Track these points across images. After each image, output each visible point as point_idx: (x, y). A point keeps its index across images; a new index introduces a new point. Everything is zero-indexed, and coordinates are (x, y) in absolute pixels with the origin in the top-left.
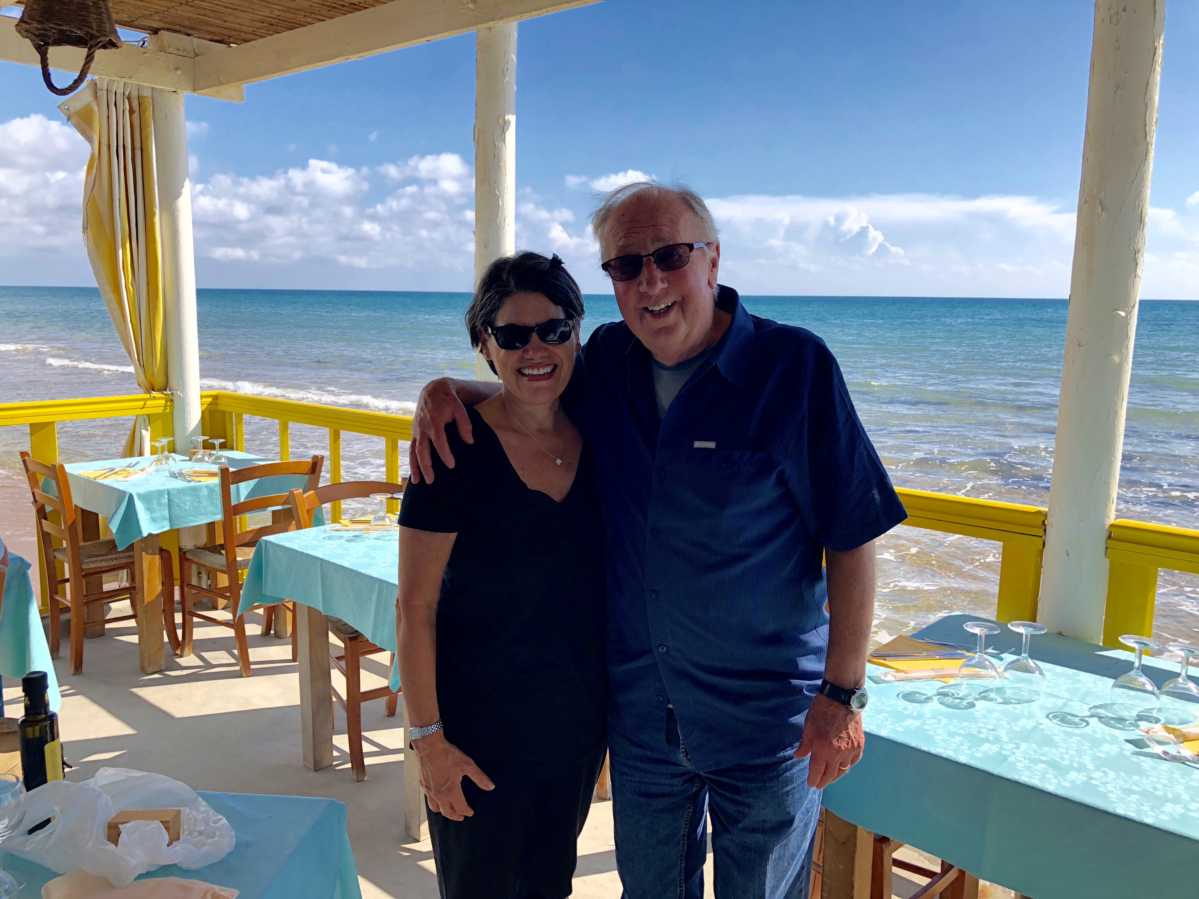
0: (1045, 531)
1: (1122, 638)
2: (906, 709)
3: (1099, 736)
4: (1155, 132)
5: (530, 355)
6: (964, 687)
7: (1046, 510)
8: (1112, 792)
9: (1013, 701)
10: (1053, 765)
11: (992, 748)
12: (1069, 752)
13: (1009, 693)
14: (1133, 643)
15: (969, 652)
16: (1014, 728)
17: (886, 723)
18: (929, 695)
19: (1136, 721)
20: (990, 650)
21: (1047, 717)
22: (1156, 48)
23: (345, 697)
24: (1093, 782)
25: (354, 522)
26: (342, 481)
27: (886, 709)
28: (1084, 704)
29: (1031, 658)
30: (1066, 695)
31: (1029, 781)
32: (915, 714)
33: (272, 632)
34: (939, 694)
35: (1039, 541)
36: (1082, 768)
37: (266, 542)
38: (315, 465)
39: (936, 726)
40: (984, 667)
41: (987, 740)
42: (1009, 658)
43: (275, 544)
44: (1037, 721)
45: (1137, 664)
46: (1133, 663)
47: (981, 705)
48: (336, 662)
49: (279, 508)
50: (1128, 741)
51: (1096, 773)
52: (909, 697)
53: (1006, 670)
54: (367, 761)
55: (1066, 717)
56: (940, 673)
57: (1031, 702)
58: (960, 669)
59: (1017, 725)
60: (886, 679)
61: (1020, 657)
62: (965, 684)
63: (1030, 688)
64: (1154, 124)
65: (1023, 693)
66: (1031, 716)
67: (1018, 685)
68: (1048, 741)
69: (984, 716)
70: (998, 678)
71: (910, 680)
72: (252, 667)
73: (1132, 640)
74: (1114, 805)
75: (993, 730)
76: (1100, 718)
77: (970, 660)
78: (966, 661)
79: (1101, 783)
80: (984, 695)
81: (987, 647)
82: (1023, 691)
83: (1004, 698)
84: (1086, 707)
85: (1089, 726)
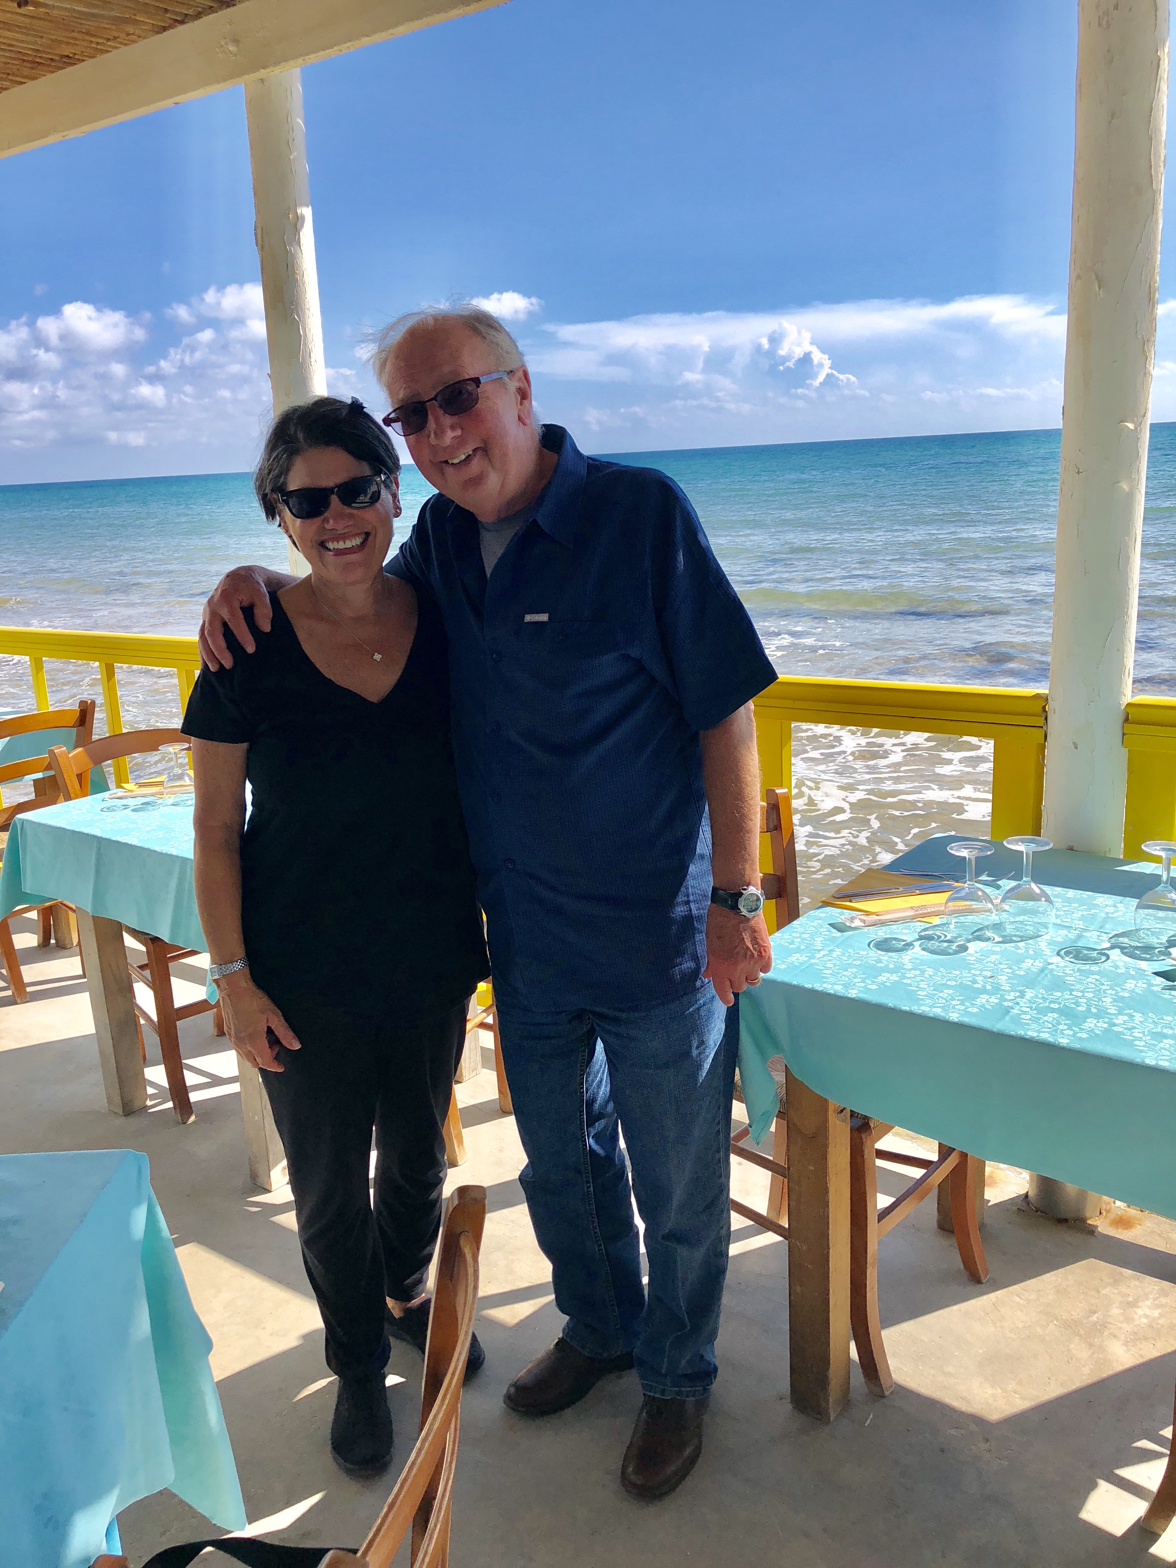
0: (1046, 719)
1: (1145, 846)
2: (880, 961)
3: (1122, 970)
4: (1163, 175)
5: (330, 525)
6: (952, 927)
7: (1047, 692)
8: (1140, 1039)
9: (1014, 938)
10: (1066, 1012)
11: (990, 1000)
12: (1086, 994)
13: (1009, 929)
14: (1159, 850)
15: (957, 881)
16: (1017, 972)
17: (856, 980)
18: (909, 939)
19: (1167, 948)
20: (984, 878)
21: (1058, 954)
22: (1160, 60)
23: (155, 1018)
24: (1115, 1029)
25: (142, 785)
26: (124, 731)
27: (855, 962)
28: (1102, 934)
29: (1036, 883)
30: (1081, 924)
31: (1038, 1036)
32: (891, 966)
33: (53, 941)
34: (921, 938)
35: (1041, 732)
36: (1101, 1014)
37: (23, 821)
38: (85, 714)
39: (918, 979)
40: (977, 899)
41: (984, 991)
42: (1007, 884)
43: (35, 823)
44: (1046, 960)
45: (1165, 878)
46: (1161, 876)
47: (974, 947)
48: (138, 971)
49: (39, 775)
50: (1157, 974)
51: (1120, 1017)
52: (884, 945)
53: (1003, 900)
54: (194, 1097)
55: (1081, 952)
56: (920, 912)
57: (1037, 937)
58: (946, 903)
59: (1022, 968)
60: (853, 925)
61: (1021, 882)
62: (953, 923)
63: (1035, 920)
64: (1162, 164)
65: (1028, 927)
66: (1038, 954)
67: (1021, 918)
68: (1059, 984)
69: (979, 961)
70: (994, 911)
71: (883, 923)
72: (29, 989)
73: (1158, 848)
74: (1143, 1054)
75: (991, 977)
76: (1122, 949)
77: (958, 892)
78: (952, 894)
79: (1125, 1029)
80: (978, 935)
81: (978, 873)
82: (1026, 925)
83: (1003, 936)
84: (1105, 937)
85: (1109, 961)
